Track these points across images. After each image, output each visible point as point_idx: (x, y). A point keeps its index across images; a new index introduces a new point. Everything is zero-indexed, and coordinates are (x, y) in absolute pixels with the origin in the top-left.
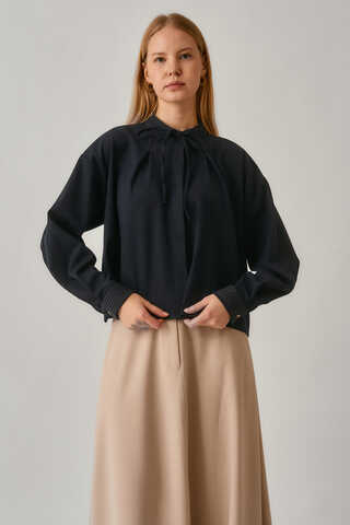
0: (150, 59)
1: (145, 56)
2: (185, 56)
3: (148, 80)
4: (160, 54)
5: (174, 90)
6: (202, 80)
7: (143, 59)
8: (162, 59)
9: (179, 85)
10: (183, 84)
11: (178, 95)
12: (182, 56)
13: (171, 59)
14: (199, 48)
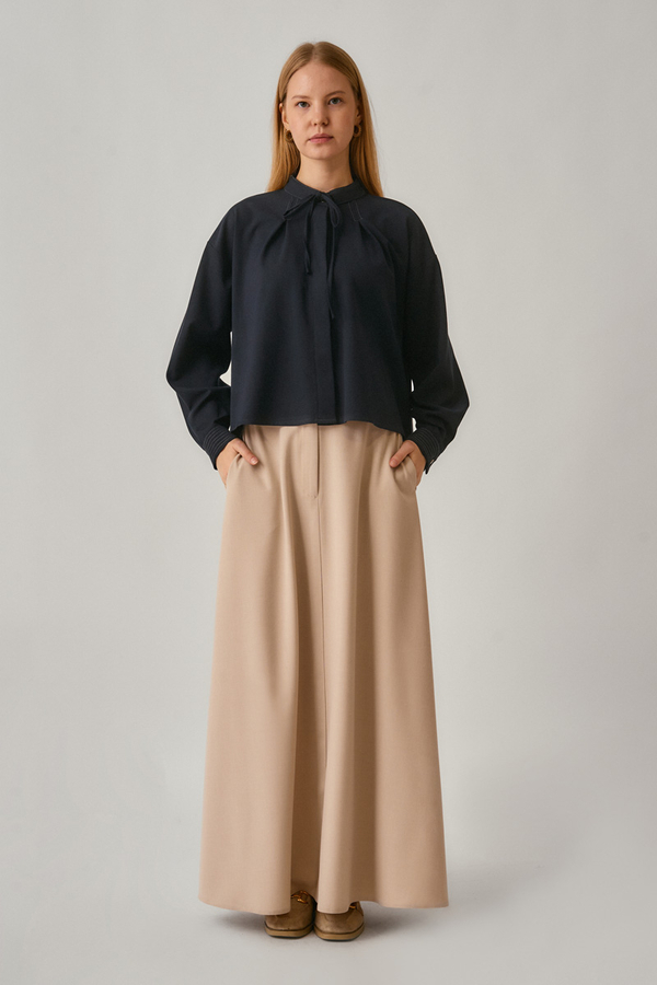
0: (289, 102)
1: (285, 97)
2: (335, 100)
3: (287, 127)
4: (303, 97)
5: (319, 145)
6: (356, 128)
7: (281, 100)
8: (305, 104)
9: (327, 138)
10: (332, 137)
11: (325, 150)
12: (331, 100)
13: (316, 104)
14: (353, 88)
